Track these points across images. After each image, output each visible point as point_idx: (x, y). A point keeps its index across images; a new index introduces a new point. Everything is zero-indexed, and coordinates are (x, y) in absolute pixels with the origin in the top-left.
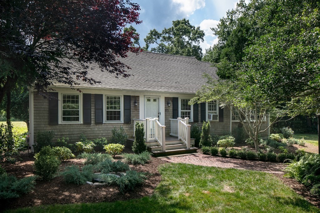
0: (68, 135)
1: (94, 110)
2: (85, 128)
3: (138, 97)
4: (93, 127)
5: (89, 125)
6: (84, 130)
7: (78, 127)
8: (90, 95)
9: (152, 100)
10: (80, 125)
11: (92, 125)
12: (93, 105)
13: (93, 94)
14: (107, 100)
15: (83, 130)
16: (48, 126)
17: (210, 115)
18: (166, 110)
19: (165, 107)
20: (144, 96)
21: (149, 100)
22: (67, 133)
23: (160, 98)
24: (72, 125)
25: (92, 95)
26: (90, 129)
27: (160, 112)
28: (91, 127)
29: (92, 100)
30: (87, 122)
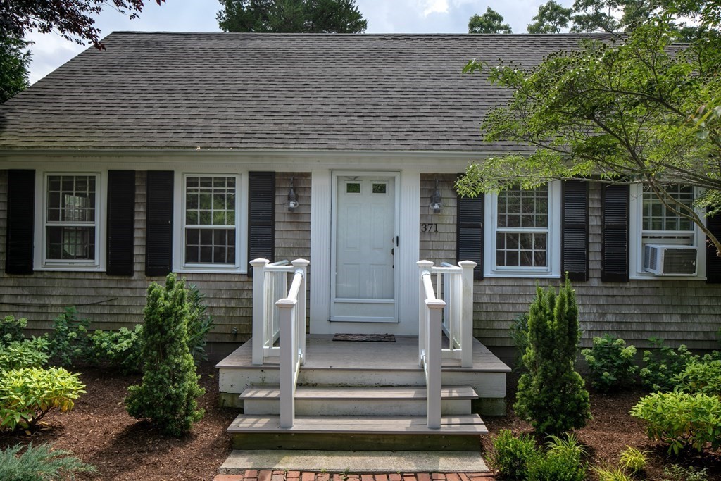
0: (63, 306)
1: (145, 227)
2: (114, 286)
3: (307, 175)
4: (140, 284)
5: (127, 278)
6: (112, 292)
7: (93, 284)
8: (131, 174)
9: (366, 189)
10: (97, 277)
11: (135, 276)
12: (142, 209)
13: (141, 172)
14: (188, 191)
15: (106, 292)
16: (6, 275)
17: (654, 250)
18: (424, 227)
19: (421, 216)
20: (332, 171)
21: (353, 188)
22: (59, 302)
23: (397, 180)
24: (72, 276)
25: (137, 176)
26: (128, 293)
27: (397, 234)
28: (133, 285)
29: (137, 192)
30: (119, 264)
